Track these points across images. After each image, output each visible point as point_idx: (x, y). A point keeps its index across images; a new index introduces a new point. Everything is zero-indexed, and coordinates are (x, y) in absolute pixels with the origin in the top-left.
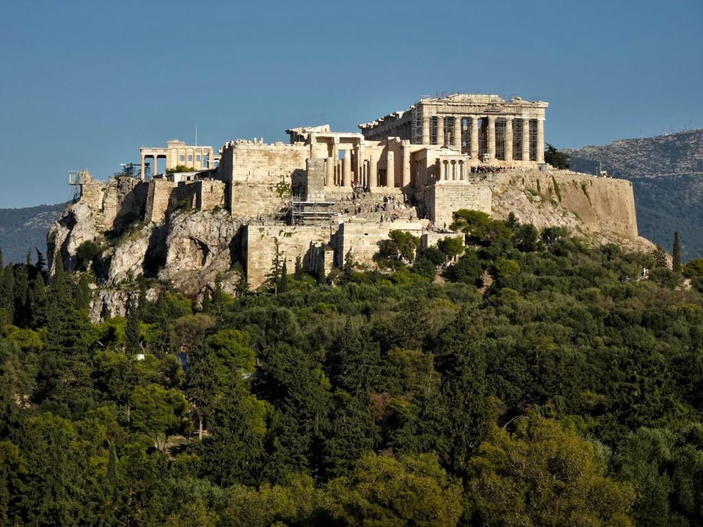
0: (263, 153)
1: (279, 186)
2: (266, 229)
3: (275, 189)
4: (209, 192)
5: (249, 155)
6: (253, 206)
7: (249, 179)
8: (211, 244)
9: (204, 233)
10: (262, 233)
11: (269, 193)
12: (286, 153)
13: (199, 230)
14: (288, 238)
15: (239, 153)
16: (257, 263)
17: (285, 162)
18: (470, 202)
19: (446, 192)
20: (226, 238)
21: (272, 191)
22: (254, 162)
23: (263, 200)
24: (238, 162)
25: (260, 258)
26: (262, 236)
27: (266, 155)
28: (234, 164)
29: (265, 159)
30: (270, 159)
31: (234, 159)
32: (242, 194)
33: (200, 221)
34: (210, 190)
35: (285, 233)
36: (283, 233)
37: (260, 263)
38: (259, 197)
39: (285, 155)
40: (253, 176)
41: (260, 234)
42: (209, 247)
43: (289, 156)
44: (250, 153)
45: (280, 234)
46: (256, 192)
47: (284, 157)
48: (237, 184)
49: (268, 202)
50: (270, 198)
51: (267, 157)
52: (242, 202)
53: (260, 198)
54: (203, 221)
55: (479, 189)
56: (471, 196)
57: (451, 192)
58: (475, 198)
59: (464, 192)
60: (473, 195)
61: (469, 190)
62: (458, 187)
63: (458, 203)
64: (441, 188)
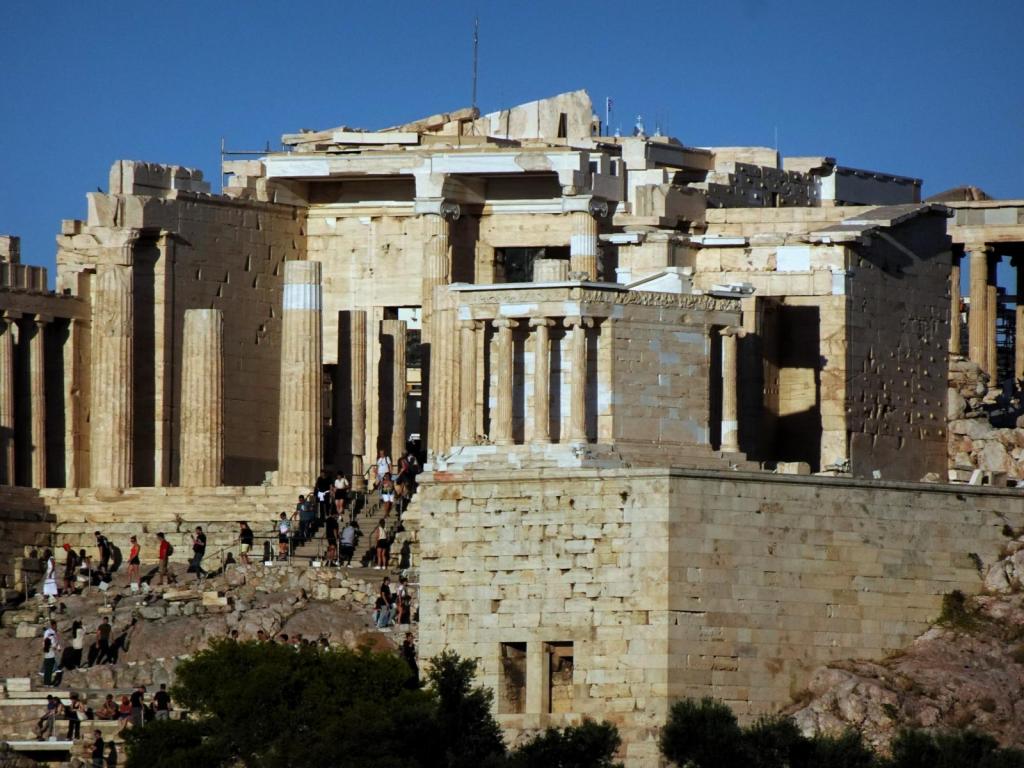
19: (473, 519)
55: (624, 496)
56: (590, 545)
57: (494, 520)
58: (606, 557)
59: (555, 519)
60: (593, 532)
61: (576, 505)
62: (526, 489)
63: (524, 592)
64: (445, 493)
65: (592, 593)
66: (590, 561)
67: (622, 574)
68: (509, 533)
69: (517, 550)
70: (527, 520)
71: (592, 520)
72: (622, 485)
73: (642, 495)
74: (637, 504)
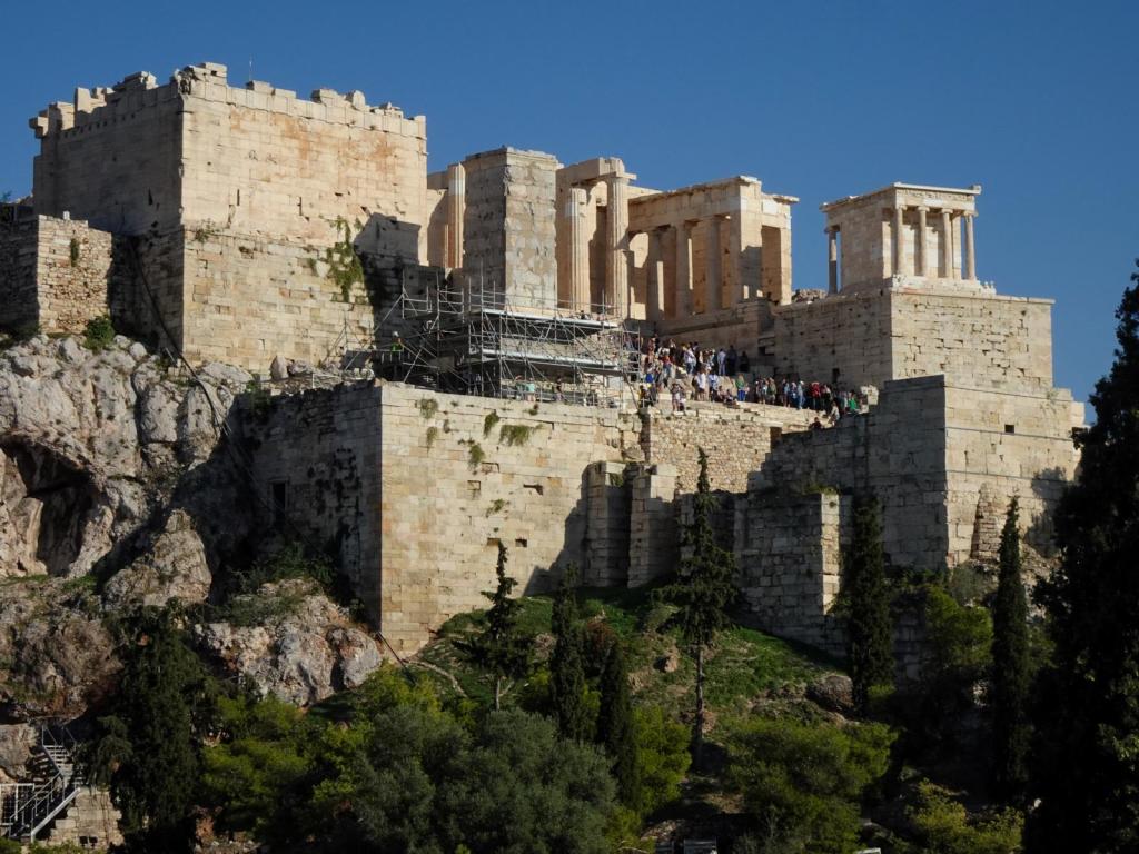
0: (283, 126)
1: (336, 257)
2: (442, 408)
3: (323, 268)
4: (64, 265)
5: (237, 127)
6: (255, 326)
7: (236, 222)
8: (108, 471)
9: (74, 422)
10: (432, 423)
11: (303, 281)
12: (356, 134)
13: (55, 408)
14: (515, 449)
15: (202, 114)
16: (414, 546)
17: (351, 172)
18: (998, 358)
19: (926, 316)
20: (181, 449)
21: (314, 273)
22: (252, 156)
23: (289, 309)
24: (201, 148)
25: (425, 528)
26: (431, 433)
27: (291, 134)
28: (185, 154)
29: (288, 149)
30: (304, 152)
31: (186, 133)
32: (218, 276)
33: (58, 375)
34: (66, 257)
35: (505, 429)
36: (497, 428)
37: (425, 547)
38: (272, 294)
39: (350, 143)
40: (251, 210)
41: (423, 426)
42: (100, 480)
43: (365, 149)
44: (240, 118)
45: (487, 429)
46: (264, 273)
47: (348, 152)
48: (201, 236)
49: (305, 318)
50: (310, 303)
51: (295, 143)
52: (219, 308)
53: (279, 300)
54: (68, 375)
55: (1023, 313)
56: (1003, 338)
57: (941, 319)
58: (1013, 346)
59: (979, 322)
60: (1005, 331)
61: (993, 315)
62: (961, 303)
63: (961, 360)
64: (908, 300)
65: (1004, 364)
66: (1003, 347)
67: (1025, 355)
68: (950, 327)
69: (956, 336)
70: (961, 321)
71: (1004, 324)
72: (1022, 307)
73: (1034, 313)
74: (1031, 318)
